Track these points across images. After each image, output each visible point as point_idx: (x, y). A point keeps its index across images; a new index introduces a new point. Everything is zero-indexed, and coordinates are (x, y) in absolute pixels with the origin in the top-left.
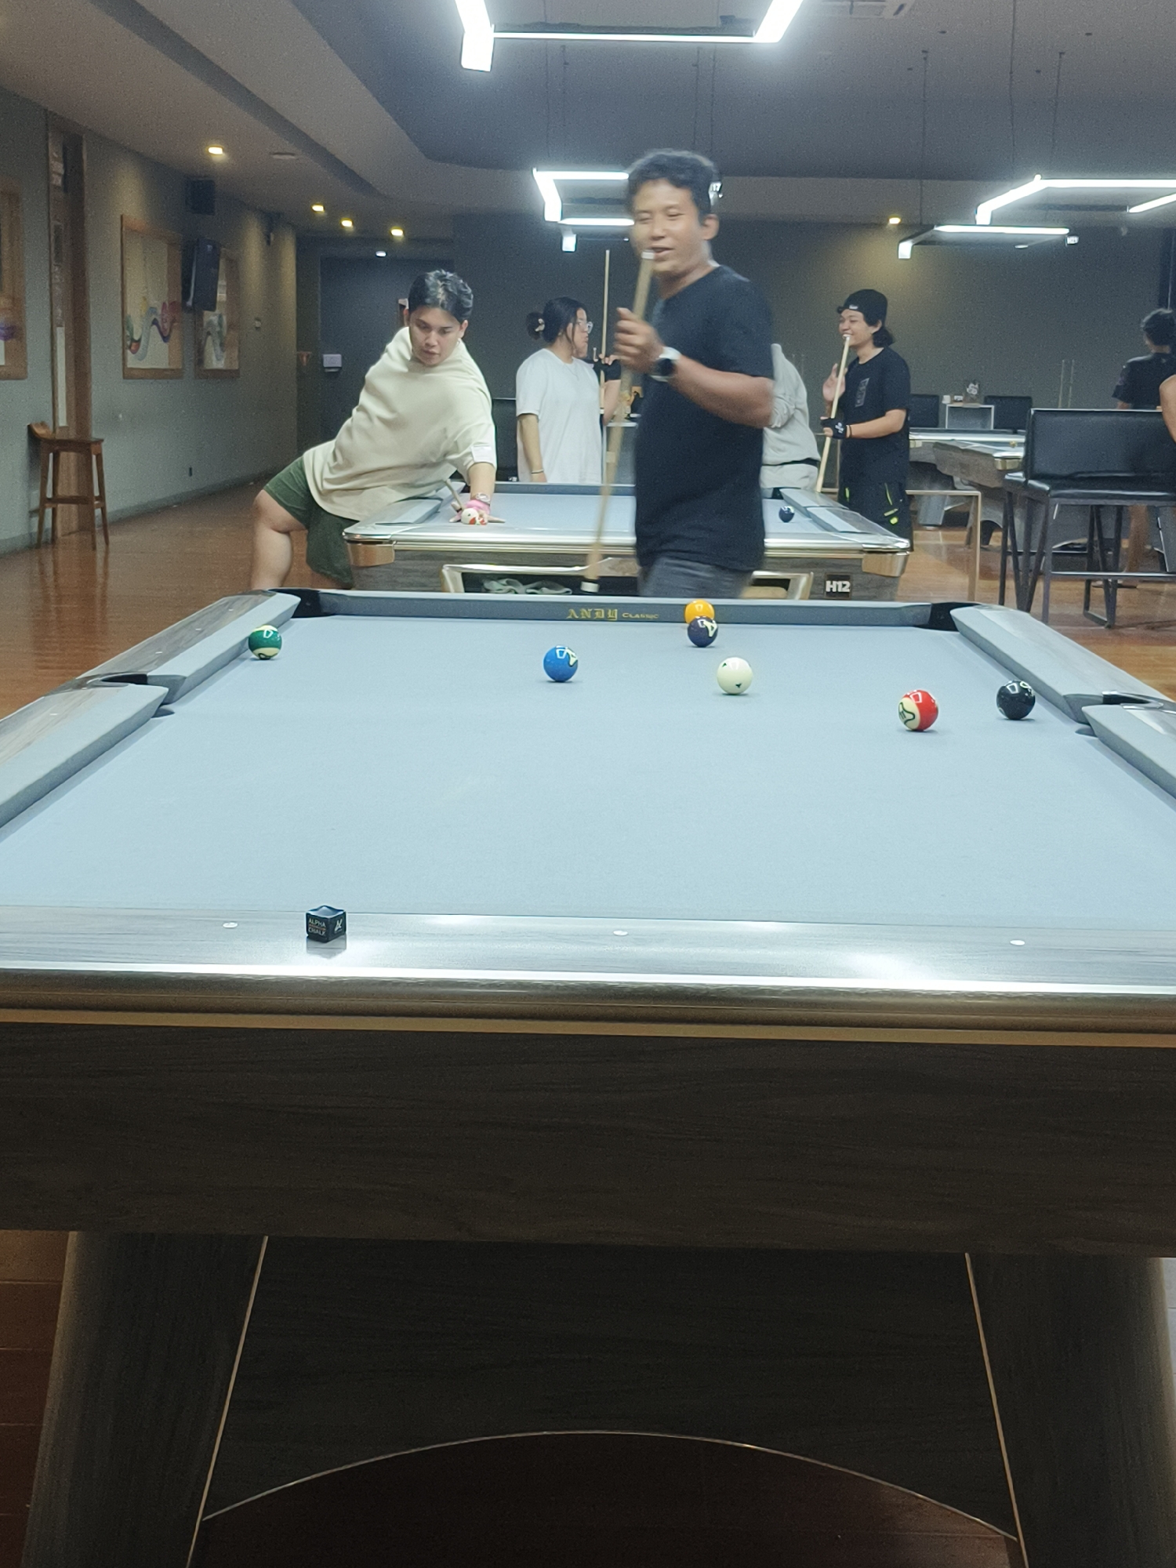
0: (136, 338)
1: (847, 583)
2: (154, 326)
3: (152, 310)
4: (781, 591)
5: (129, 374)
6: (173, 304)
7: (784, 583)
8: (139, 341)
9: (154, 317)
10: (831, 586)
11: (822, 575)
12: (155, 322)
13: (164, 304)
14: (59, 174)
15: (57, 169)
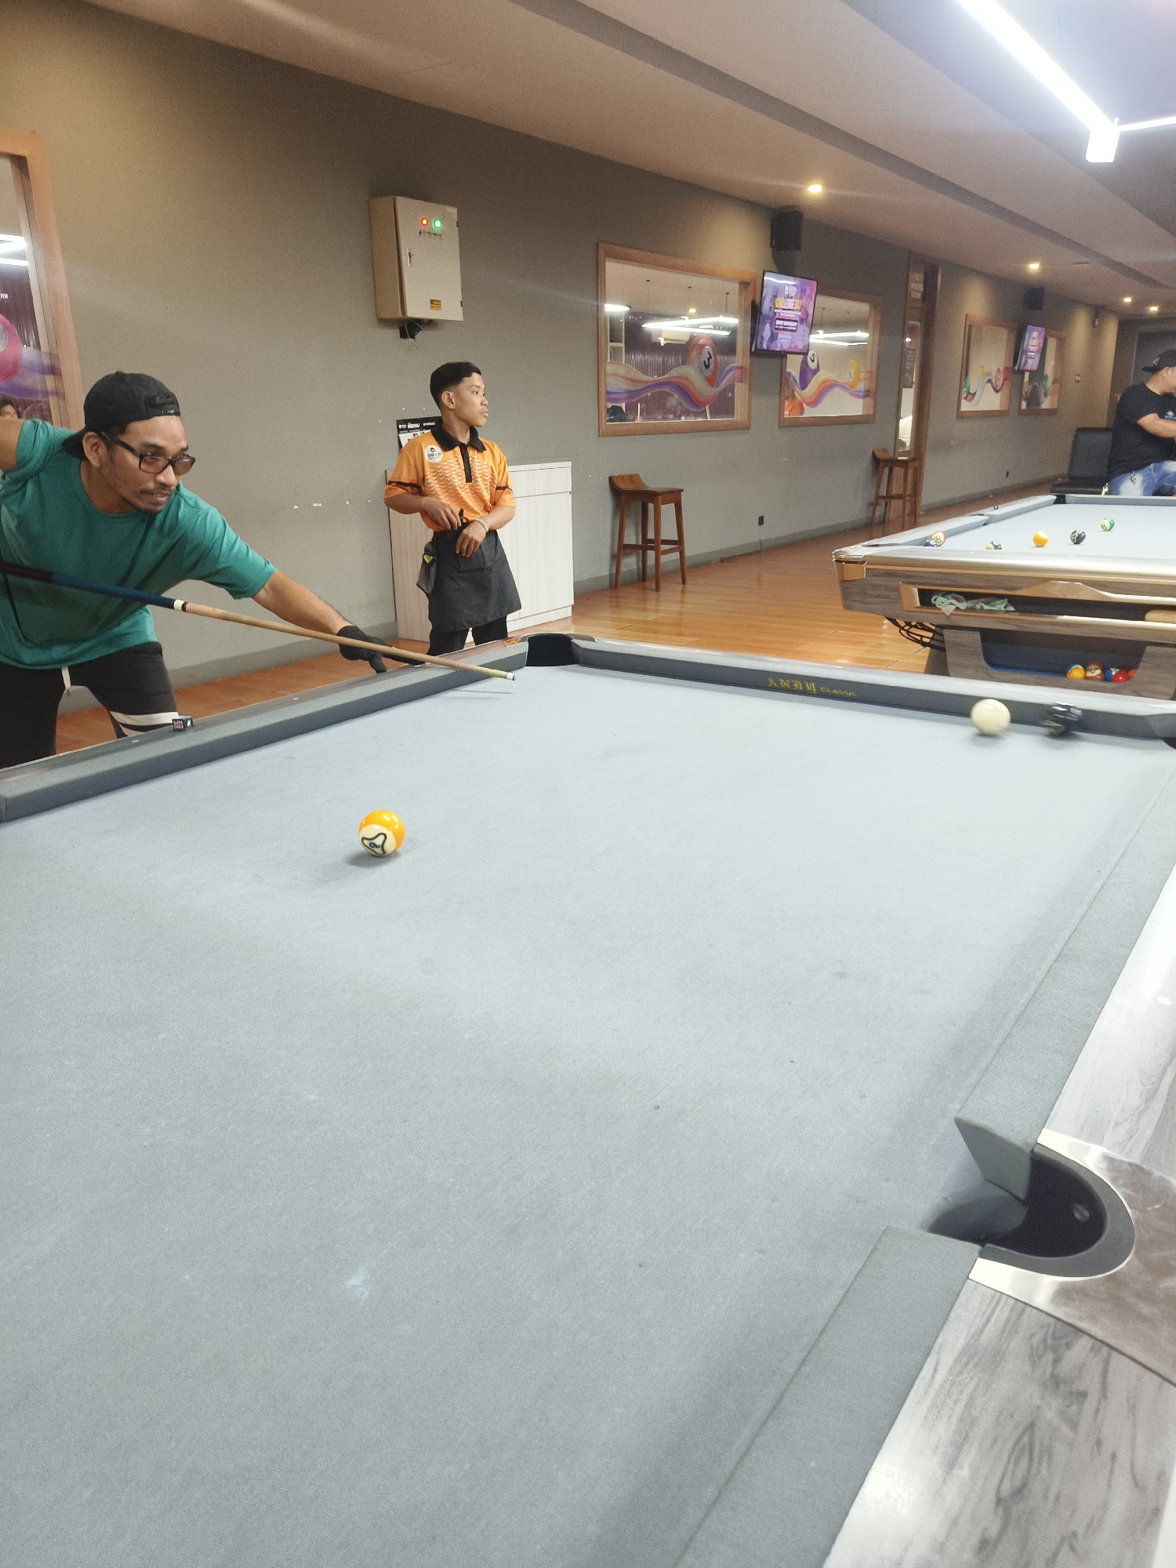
2: (989, 384)
3: (989, 374)
5: (962, 415)
6: (1006, 369)
8: (975, 394)
9: (989, 377)
12: (990, 381)
13: (999, 369)
14: (919, 292)
15: (916, 287)
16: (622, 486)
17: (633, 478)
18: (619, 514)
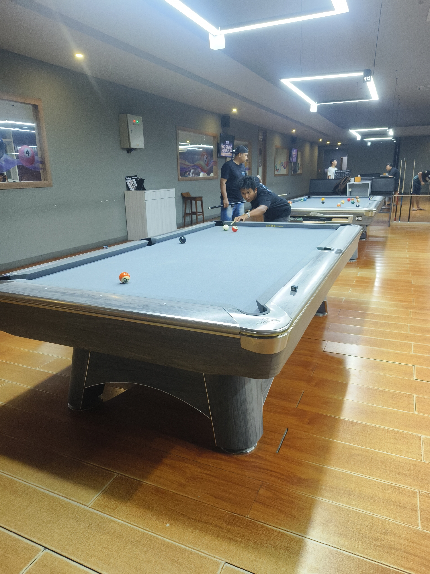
0: (278, 168)
1: (361, 218)
2: (282, 166)
3: (282, 163)
4: (346, 219)
5: (275, 176)
6: (287, 161)
7: (347, 218)
8: (279, 169)
9: (282, 164)
10: (357, 218)
11: (356, 216)
12: (282, 165)
13: (285, 162)
14: (261, 138)
15: (261, 137)
16: (185, 196)
17: (188, 194)
18: (184, 204)
